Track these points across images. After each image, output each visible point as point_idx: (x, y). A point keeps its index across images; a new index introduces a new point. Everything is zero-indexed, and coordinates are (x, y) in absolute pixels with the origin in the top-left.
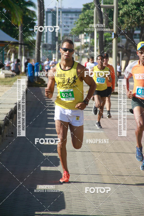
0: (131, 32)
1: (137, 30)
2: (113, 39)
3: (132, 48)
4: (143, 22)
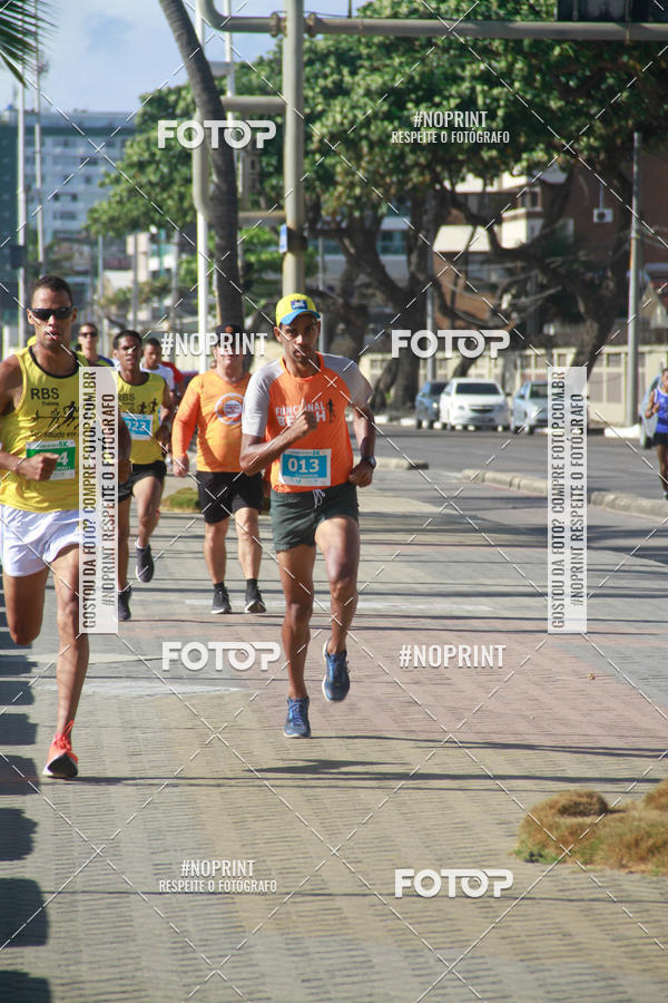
0: (368, 223)
2: (284, 254)
3: (373, 295)
4: (421, 179)
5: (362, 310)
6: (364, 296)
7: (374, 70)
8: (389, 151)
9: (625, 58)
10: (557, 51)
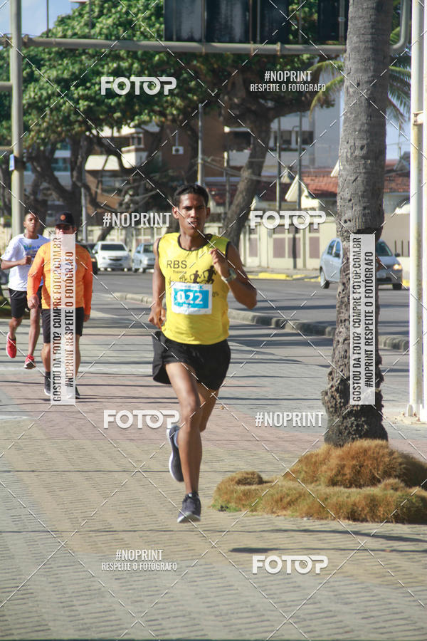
0: (47, 154)
1: (64, 148)
2: (13, 171)
3: (51, 194)
4: (79, 129)
5: (44, 202)
6: (45, 195)
7: (51, 67)
8: (62, 113)
9: (195, 62)
10: (157, 58)
